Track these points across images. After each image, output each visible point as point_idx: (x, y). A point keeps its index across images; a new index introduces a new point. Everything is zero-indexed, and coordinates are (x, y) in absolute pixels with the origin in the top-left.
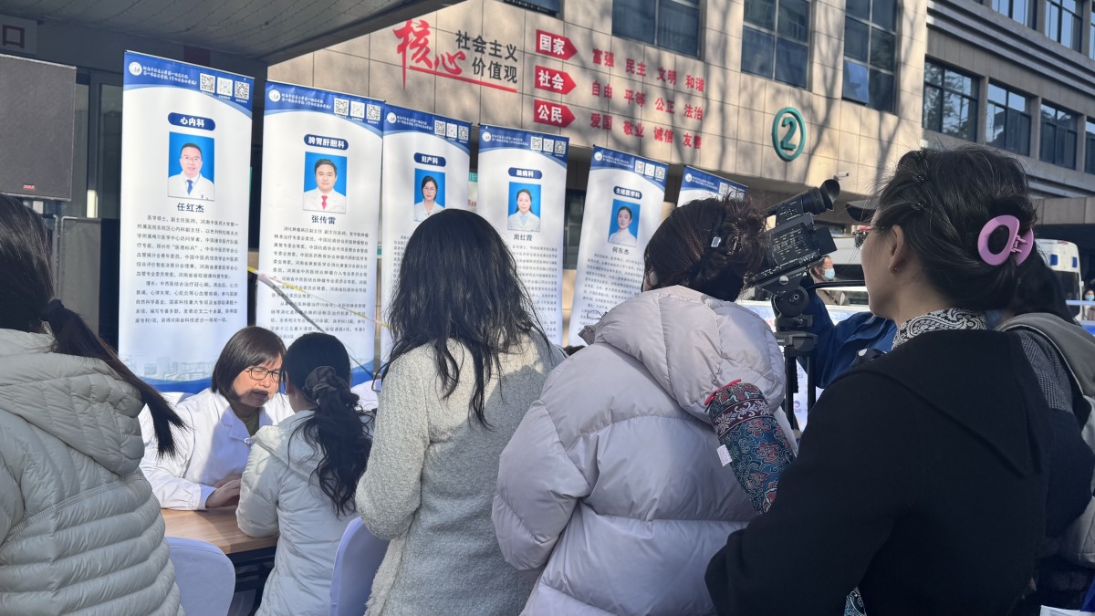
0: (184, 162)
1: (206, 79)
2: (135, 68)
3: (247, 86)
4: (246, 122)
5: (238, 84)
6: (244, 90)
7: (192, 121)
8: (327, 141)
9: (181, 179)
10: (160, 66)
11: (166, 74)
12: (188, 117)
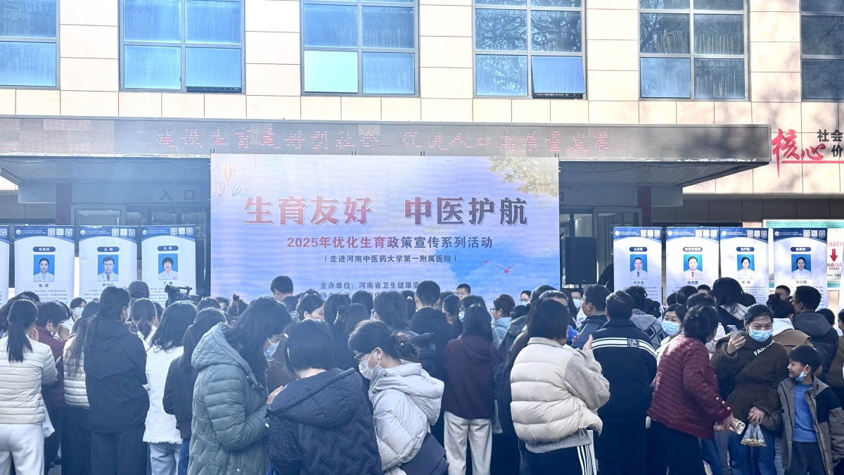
0: (636, 265)
1: (643, 232)
2: (617, 233)
3: (659, 231)
4: (659, 245)
5: (656, 231)
6: (658, 233)
7: (638, 249)
8: (692, 249)
9: (635, 272)
10: (626, 230)
11: (627, 233)
12: (637, 248)
